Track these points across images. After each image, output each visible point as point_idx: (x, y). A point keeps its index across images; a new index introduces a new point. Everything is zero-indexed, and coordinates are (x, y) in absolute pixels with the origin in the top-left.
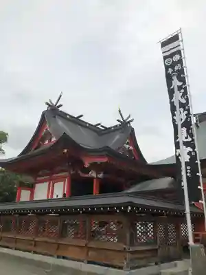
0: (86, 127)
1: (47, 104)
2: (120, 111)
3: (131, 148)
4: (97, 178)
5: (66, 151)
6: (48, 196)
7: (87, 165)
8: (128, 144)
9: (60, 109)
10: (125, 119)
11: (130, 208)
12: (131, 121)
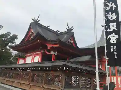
0: (51, 32)
1: (33, 20)
2: (67, 24)
3: (72, 42)
4: (54, 54)
5: (39, 41)
6: (32, 61)
7: (49, 48)
8: (70, 40)
9: (39, 22)
10: (70, 28)
11: (64, 68)
12: (73, 29)
